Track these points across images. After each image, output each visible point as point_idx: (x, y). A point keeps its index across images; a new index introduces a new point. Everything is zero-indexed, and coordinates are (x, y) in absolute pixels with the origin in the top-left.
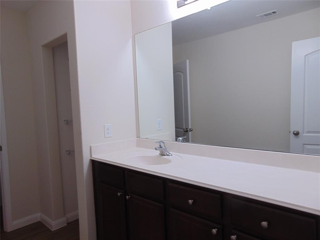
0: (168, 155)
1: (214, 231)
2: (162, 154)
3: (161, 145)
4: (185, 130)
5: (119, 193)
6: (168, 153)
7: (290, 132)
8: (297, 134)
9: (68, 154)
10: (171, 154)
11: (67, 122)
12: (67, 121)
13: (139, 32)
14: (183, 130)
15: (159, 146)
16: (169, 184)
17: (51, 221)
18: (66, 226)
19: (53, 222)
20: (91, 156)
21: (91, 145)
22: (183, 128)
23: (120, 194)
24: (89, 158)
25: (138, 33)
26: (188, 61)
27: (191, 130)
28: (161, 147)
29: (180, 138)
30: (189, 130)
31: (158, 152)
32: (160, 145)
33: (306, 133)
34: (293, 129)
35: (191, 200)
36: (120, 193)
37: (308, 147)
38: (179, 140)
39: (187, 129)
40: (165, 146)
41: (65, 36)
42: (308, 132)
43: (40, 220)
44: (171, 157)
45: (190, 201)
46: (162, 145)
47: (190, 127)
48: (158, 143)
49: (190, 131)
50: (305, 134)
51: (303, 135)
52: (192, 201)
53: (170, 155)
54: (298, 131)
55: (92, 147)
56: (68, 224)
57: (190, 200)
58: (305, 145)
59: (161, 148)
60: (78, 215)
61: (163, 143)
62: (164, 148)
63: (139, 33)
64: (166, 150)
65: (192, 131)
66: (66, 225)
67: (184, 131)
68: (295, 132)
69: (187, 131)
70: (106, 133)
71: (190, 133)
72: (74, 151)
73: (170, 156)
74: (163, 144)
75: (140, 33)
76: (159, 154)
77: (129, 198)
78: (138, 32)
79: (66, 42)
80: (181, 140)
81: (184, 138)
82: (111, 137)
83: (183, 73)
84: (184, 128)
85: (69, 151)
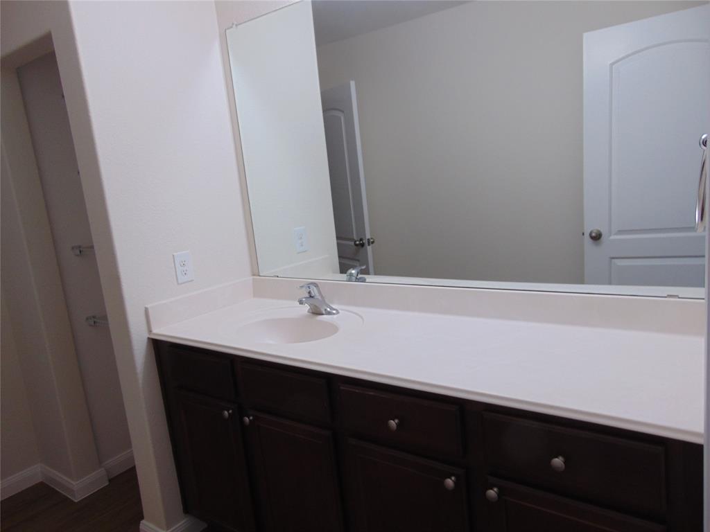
0: (329, 313)
1: (450, 482)
2: (316, 312)
3: (312, 292)
4: (358, 243)
5: (226, 412)
6: (329, 309)
7: (583, 234)
8: (596, 237)
9: (91, 325)
10: (334, 310)
11: (80, 252)
12: (80, 247)
13: (235, 23)
14: (353, 243)
15: (307, 295)
16: (342, 388)
17: (69, 480)
18: (107, 486)
19: (74, 484)
20: (150, 331)
21: (146, 306)
22: (353, 239)
23: (229, 414)
24: (146, 335)
25: (234, 26)
26: (353, 84)
27: (370, 242)
28: (311, 296)
29: (353, 272)
30: (365, 241)
31: (306, 308)
32: (309, 293)
33: (616, 234)
34: (590, 226)
35: (394, 420)
36: (228, 412)
37: (619, 264)
38: (351, 275)
39: (361, 240)
40: (320, 292)
41: (47, 40)
42: (620, 232)
43: (41, 480)
44: (335, 316)
45: (393, 423)
46: (314, 291)
47: (368, 236)
48: (304, 289)
49: (369, 245)
50: (613, 237)
51: (610, 238)
52: (396, 421)
53: (334, 312)
54: (599, 231)
55: (150, 311)
56: (110, 481)
57: (392, 421)
58: (613, 260)
59: (312, 299)
60: (132, 458)
61: (316, 285)
62: (319, 298)
63: (236, 25)
64: (324, 301)
65: (373, 242)
66: (107, 484)
67: (356, 245)
68: (594, 235)
69: (363, 245)
70: (179, 273)
71: (369, 249)
72: (105, 318)
73: (334, 314)
74: (315, 288)
75: (239, 26)
76: (308, 312)
77: (250, 420)
78: (233, 24)
79: (53, 54)
80: (355, 275)
81: (361, 270)
82: (192, 281)
83: (343, 112)
84: (355, 238)
85: (94, 317)
